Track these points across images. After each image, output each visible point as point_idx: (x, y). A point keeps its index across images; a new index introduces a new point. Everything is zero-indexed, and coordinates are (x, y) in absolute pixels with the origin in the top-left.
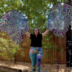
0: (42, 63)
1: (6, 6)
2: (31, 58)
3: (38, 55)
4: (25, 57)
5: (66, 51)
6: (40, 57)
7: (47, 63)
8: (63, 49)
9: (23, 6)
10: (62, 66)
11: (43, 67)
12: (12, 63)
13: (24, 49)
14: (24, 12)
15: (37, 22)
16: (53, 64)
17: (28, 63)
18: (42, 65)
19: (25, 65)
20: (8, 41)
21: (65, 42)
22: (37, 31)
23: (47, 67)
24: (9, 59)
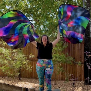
0: (53, 80)
1: (8, 7)
2: (38, 74)
3: (47, 69)
4: (32, 73)
5: (84, 65)
6: (50, 72)
7: (59, 80)
8: (80, 62)
9: (30, 8)
10: (79, 84)
11: (55, 84)
12: (15, 80)
13: (31, 62)
14: (31, 15)
15: (47, 28)
16: (67, 80)
17: (36, 80)
18: (54, 82)
19: (33, 82)
20: (11, 52)
21: (83, 53)
22: (46, 39)
23: (60, 84)
24: (12, 75)
